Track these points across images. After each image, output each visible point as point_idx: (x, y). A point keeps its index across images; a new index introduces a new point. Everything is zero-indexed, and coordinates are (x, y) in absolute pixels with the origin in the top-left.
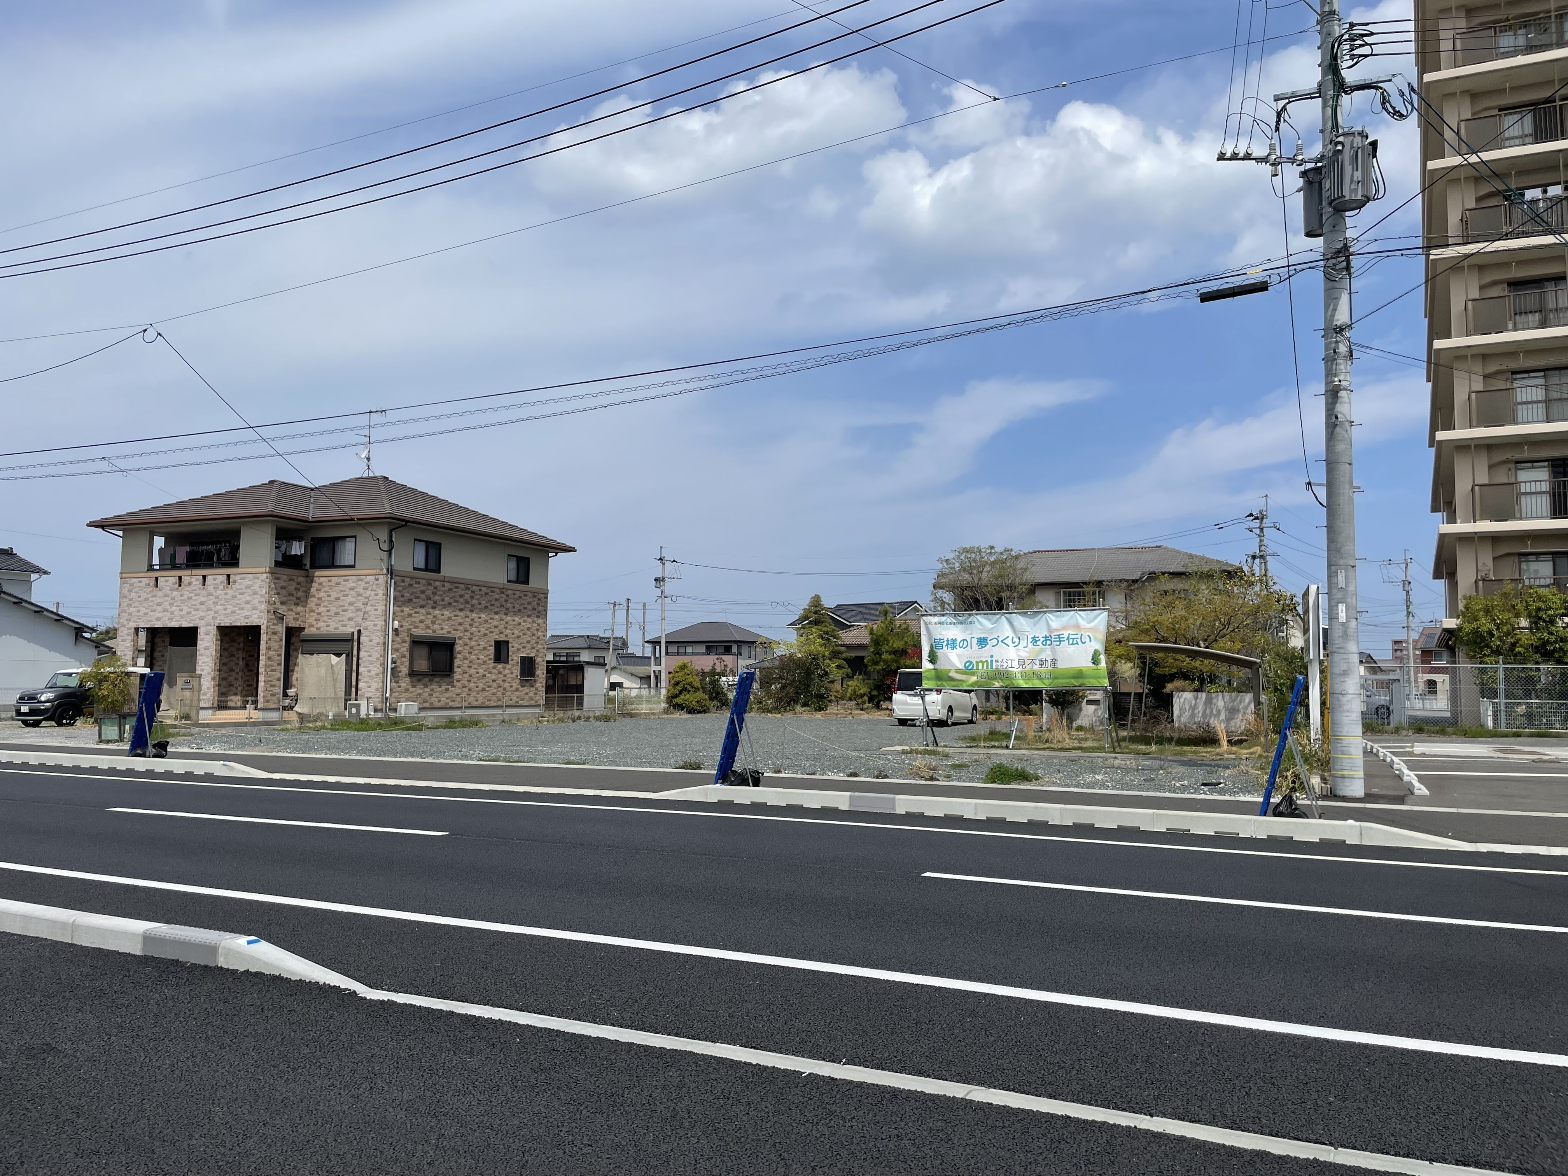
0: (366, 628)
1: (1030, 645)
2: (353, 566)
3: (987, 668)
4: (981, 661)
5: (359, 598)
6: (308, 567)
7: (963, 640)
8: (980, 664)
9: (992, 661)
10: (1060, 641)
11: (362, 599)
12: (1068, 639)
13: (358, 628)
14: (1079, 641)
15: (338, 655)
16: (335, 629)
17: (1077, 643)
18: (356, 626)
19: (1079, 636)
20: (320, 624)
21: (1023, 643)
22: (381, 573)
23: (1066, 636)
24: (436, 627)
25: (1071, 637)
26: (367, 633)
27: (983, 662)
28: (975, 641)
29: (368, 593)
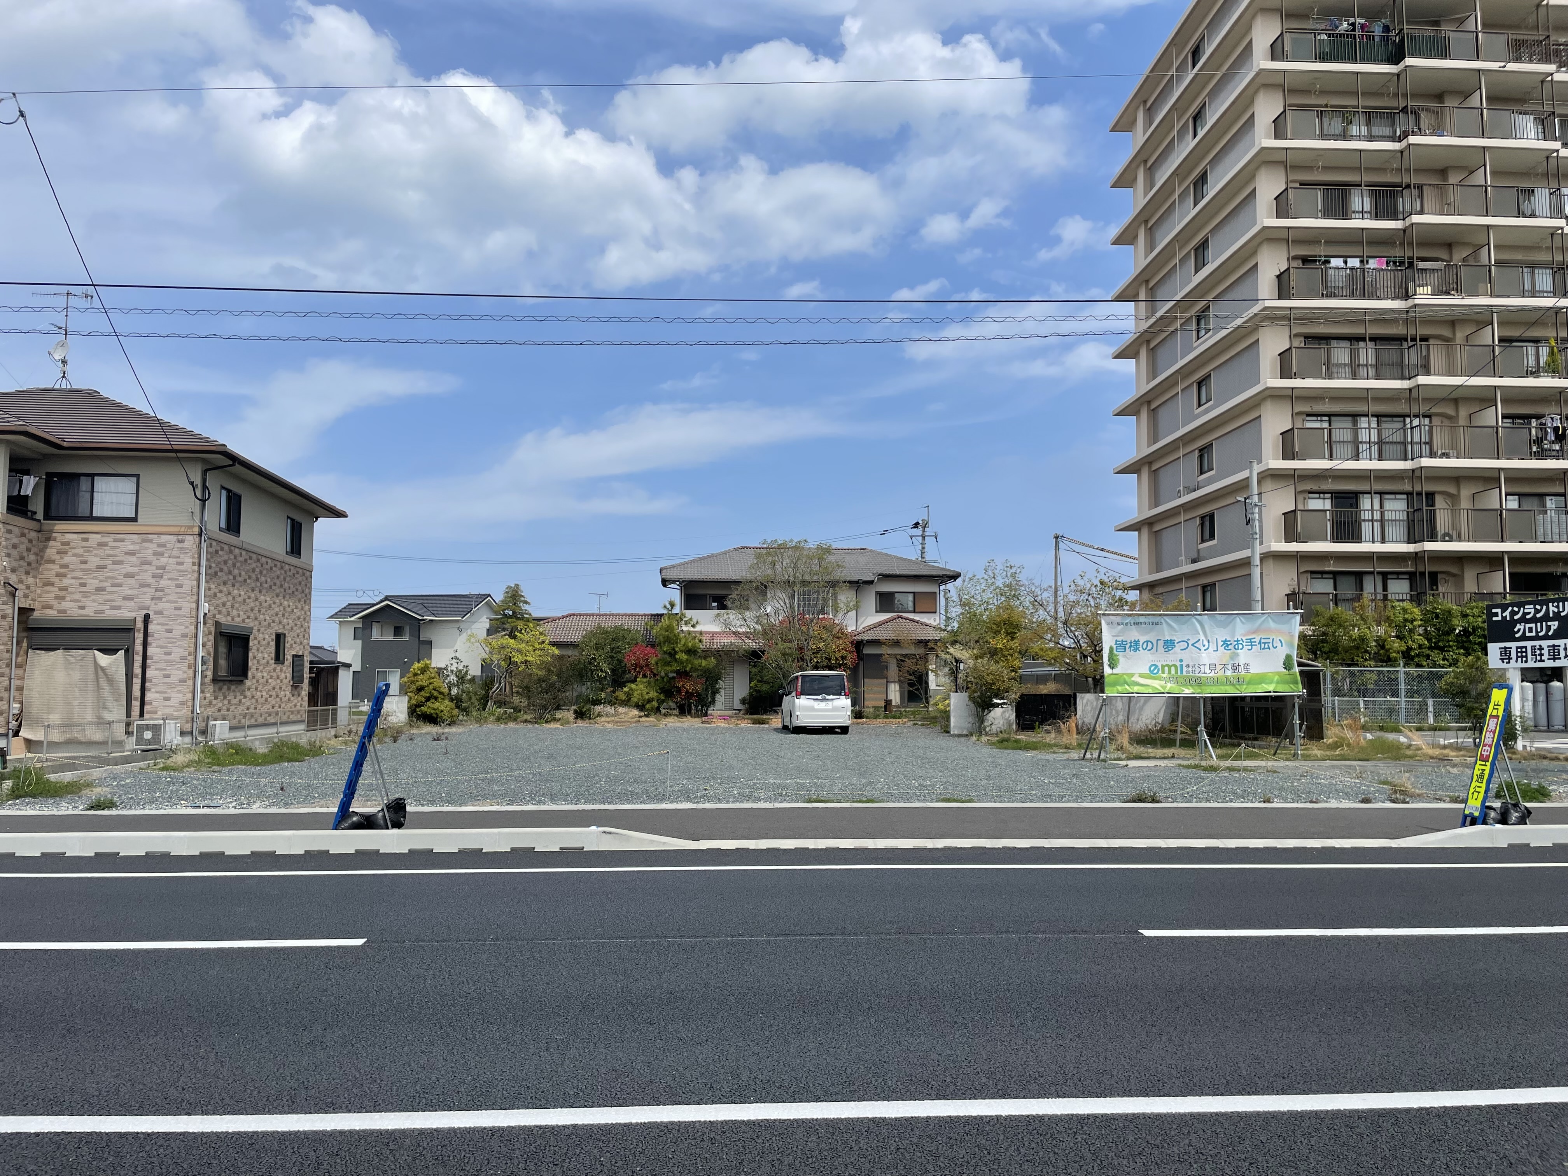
0: (159, 613)
1: (1221, 649)
2: (134, 520)
3: (1176, 673)
4: (1167, 665)
5: (146, 567)
6: (40, 515)
7: (1147, 642)
8: (1166, 668)
9: (1181, 666)
10: (1252, 645)
11: (152, 569)
12: (1260, 643)
13: (145, 612)
14: (1270, 645)
15: (109, 651)
16: (96, 612)
17: (1269, 648)
18: (141, 608)
19: (1271, 641)
20: (65, 605)
21: (1213, 647)
22: (190, 531)
23: (1257, 640)
24: (234, 612)
25: (1263, 641)
26: (162, 620)
27: (1169, 667)
28: (1161, 643)
29: (163, 560)
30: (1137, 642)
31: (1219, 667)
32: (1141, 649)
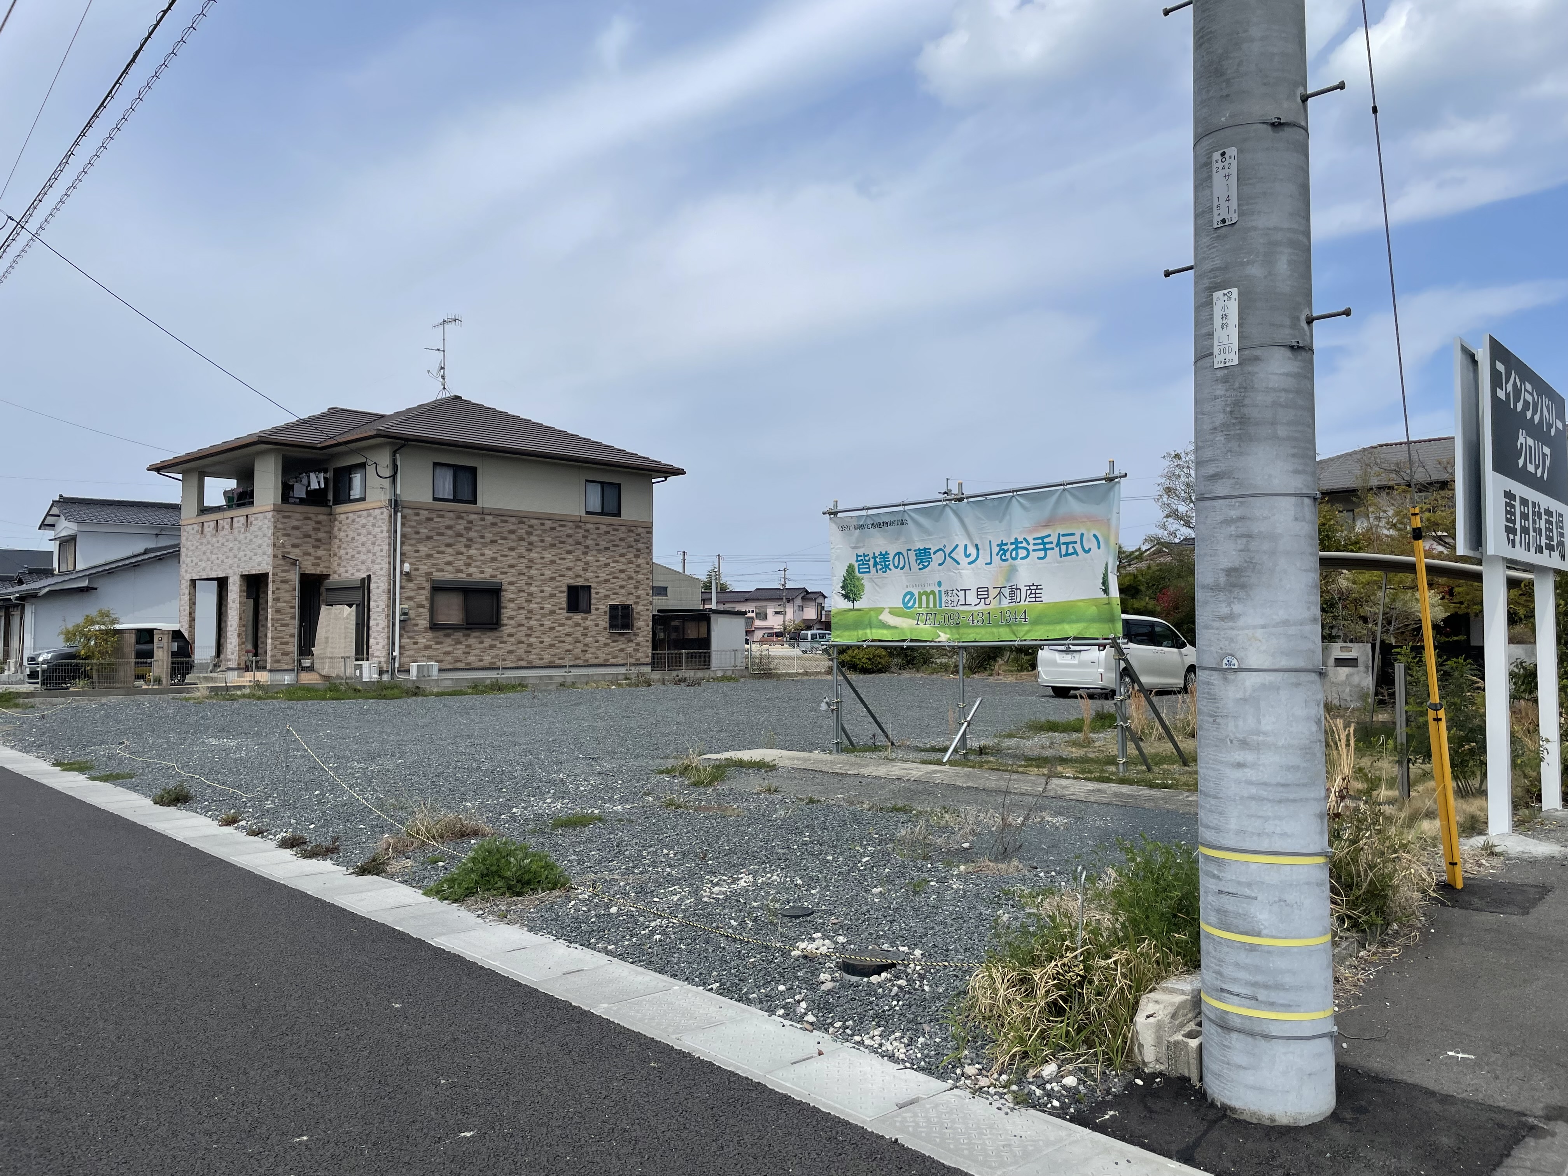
0: (374, 573)
1: (996, 559)
2: (363, 499)
3: (935, 606)
4: (925, 593)
5: (369, 536)
6: (331, 503)
7: (899, 554)
8: (924, 598)
9: (940, 592)
10: (1045, 550)
11: (371, 538)
12: (1058, 544)
13: (369, 573)
14: (1078, 547)
15: (350, 606)
16: (352, 575)
17: (1075, 553)
18: (368, 570)
19: (1077, 538)
20: (341, 570)
21: (984, 557)
22: (386, 505)
23: (1054, 539)
24: (472, 570)
25: (1063, 540)
26: (376, 579)
27: (927, 594)
28: (914, 555)
29: (376, 530)
30: (884, 556)
31: (993, 593)
32: (891, 567)
